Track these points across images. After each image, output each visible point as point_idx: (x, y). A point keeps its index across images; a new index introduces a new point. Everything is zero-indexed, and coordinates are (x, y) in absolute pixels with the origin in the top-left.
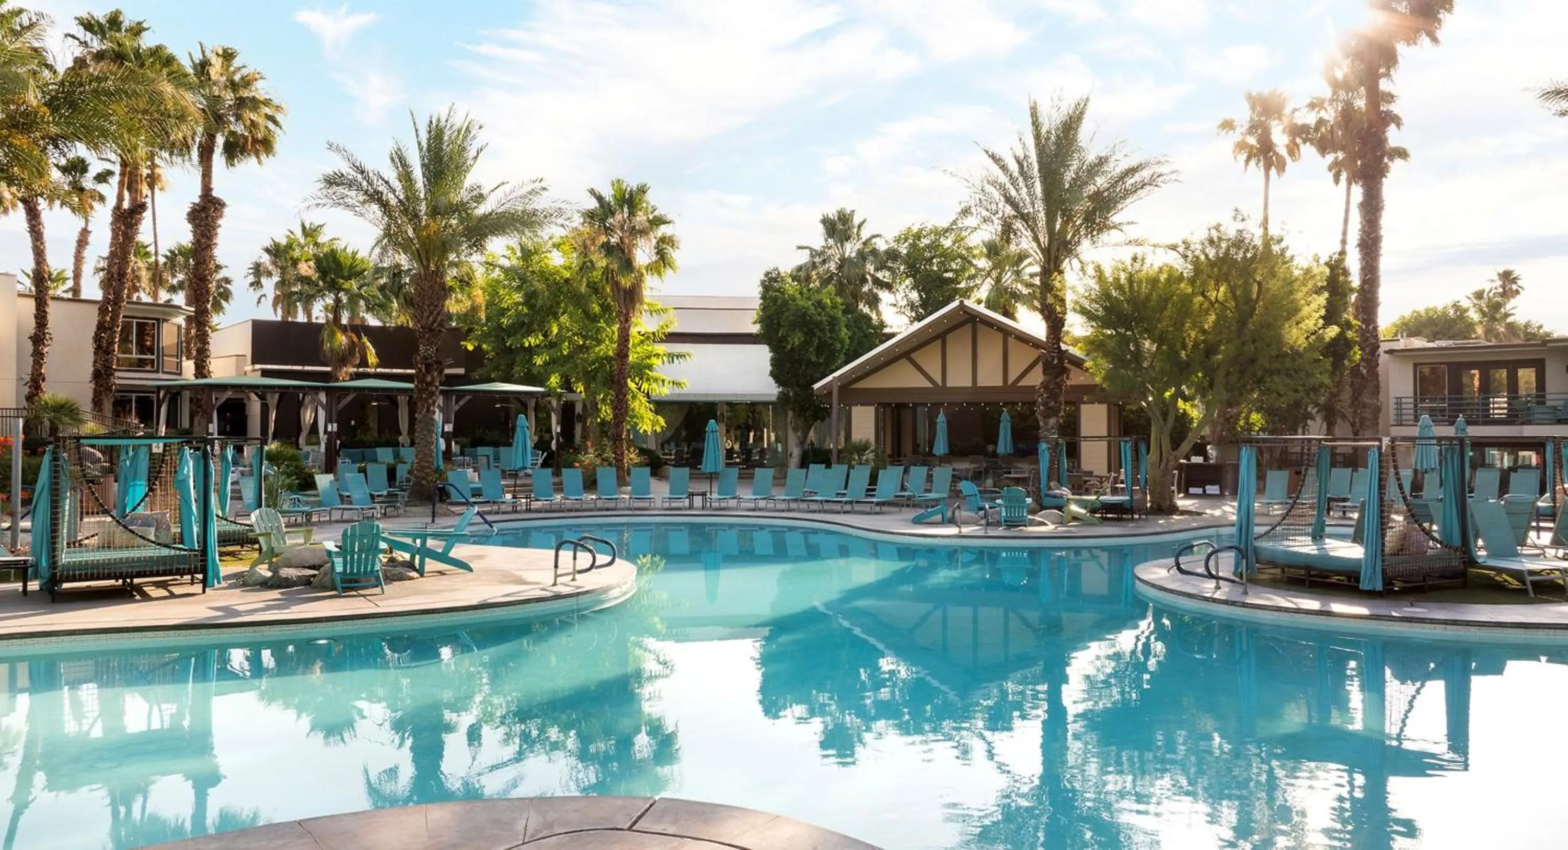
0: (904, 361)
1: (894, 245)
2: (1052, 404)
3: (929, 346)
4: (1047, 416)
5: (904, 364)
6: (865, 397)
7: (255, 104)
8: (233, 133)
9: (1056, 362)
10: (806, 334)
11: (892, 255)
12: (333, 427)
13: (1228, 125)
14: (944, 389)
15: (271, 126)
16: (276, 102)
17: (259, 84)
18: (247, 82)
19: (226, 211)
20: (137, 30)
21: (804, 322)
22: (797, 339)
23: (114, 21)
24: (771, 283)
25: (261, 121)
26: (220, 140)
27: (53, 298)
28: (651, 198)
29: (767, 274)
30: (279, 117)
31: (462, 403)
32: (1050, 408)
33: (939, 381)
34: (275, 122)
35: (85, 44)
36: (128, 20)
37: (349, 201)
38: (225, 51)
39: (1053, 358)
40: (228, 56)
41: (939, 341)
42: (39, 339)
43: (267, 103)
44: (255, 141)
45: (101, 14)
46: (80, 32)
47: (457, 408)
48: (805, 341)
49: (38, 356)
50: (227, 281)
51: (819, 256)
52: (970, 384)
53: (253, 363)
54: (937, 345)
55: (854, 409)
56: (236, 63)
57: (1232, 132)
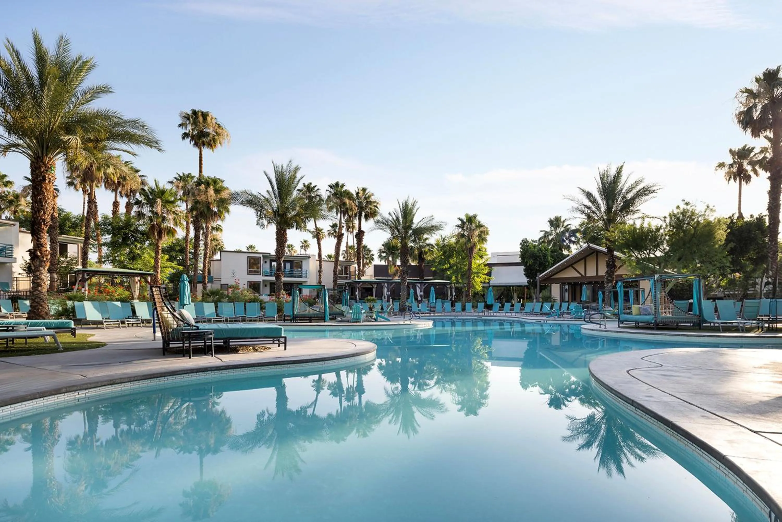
0: (570, 267)
1: (578, 227)
2: (609, 278)
3: (579, 263)
4: (608, 283)
5: (570, 269)
6: (556, 281)
7: (371, 203)
8: (367, 212)
9: (611, 263)
10: (534, 260)
11: (577, 231)
12: (389, 293)
13: (721, 165)
14: (585, 277)
15: (376, 209)
16: (377, 202)
17: (372, 197)
18: (369, 197)
19: (365, 234)
20: (343, 186)
21: (534, 256)
22: (531, 262)
23: (337, 184)
24: (525, 244)
25: (373, 207)
26: (363, 214)
27: (323, 261)
28: (478, 218)
29: (523, 241)
30: (378, 206)
31: (425, 286)
32: (609, 280)
33: (583, 274)
34: (377, 207)
35: (330, 192)
36: (340, 183)
37: (383, 228)
38: (363, 189)
39: (610, 262)
40: (364, 190)
41: (583, 260)
42: (320, 271)
43: (374, 202)
44: (371, 213)
45: (334, 183)
46: (329, 189)
47: (424, 287)
48: (534, 262)
49: (320, 276)
50: (373, 255)
51: (547, 234)
52: (595, 275)
53: (374, 277)
54: (582, 262)
55: (552, 285)
56: (367, 192)
57: (723, 168)
